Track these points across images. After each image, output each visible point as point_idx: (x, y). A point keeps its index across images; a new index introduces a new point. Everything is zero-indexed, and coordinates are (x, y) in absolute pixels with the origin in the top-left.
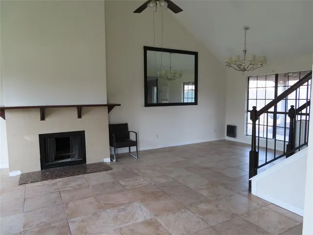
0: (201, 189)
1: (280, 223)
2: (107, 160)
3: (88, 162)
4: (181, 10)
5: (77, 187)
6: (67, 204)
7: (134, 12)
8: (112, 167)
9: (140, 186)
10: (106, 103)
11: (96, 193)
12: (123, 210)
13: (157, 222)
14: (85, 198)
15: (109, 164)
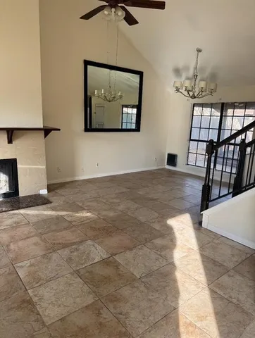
0: (153, 222)
1: (233, 256)
2: (44, 192)
3: (21, 194)
4: (137, 22)
5: (14, 225)
6: (8, 246)
7: (81, 18)
8: (51, 199)
9: (88, 221)
10: (42, 127)
11: (40, 231)
12: (77, 250)
13: (116, 261)
14: (28, 238)
15: (46, 197)
